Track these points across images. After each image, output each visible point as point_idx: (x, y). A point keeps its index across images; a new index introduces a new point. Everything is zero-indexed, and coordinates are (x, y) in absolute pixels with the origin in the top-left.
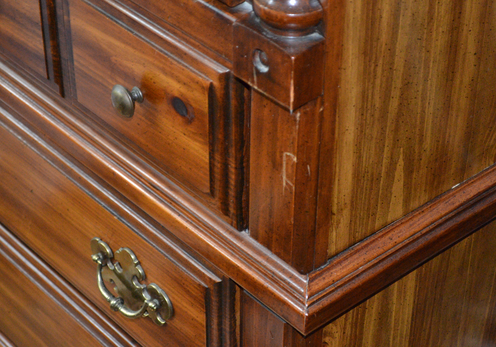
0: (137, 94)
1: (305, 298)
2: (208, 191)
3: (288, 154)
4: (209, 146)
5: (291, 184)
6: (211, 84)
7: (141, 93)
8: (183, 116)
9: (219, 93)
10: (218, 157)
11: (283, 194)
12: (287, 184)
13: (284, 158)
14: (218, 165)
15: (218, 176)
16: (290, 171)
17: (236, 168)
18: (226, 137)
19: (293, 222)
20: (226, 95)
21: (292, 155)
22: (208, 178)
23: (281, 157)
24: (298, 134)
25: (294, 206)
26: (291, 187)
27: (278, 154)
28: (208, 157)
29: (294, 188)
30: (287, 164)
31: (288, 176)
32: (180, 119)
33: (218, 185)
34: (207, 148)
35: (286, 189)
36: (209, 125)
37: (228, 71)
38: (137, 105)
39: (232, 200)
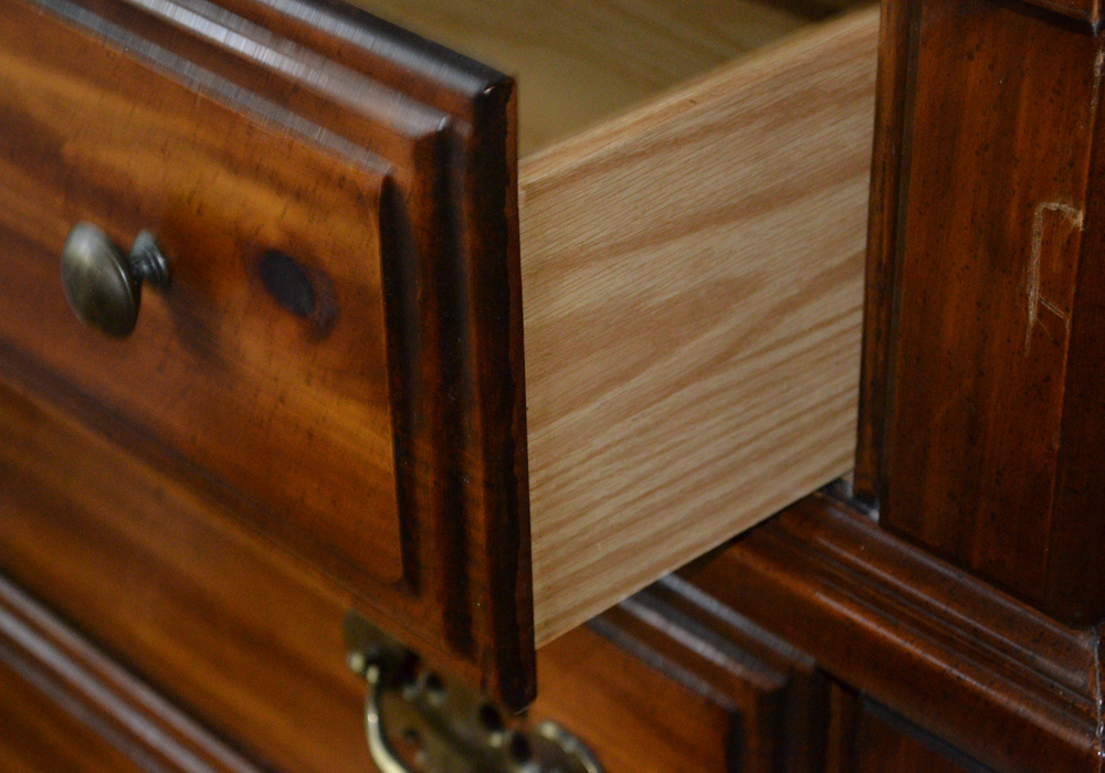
0: (149, 263)
1: (1095, 701)
2: (398, 572)
3: (1054, 206)
4: (393, 414)
5: (1060, 313)
6: (389, 183)
7: (161, 261)
8: (300, 314)
9: (414, 210)
10: (424, 449)
11: (1027, 354)
12: (1042, 312)
13: (1038, 225)
14: (427, 478)
15: (428, 518)
16: (1056, 266)
17: (488, 485)
18: (450, 374)
19: (1057, 446)
20: (442, 218)
21: (1067, 208)
22: (394, 527)
23: (1026, 223)
24: (1096, 128)
25: (1063, 389)
26: (1057, 323)
27: (1013, 213)
28: (389, 449)
29: (1068, 323)
30: (1046, 243)
31: (1046, 287)
32: (288, 327)
33: (429, 551)
34: (385, 418)
35: (1037, 331)
36: (389, 338)
37: (441, 123)
38: (149, 297)
39: (480, 602)
